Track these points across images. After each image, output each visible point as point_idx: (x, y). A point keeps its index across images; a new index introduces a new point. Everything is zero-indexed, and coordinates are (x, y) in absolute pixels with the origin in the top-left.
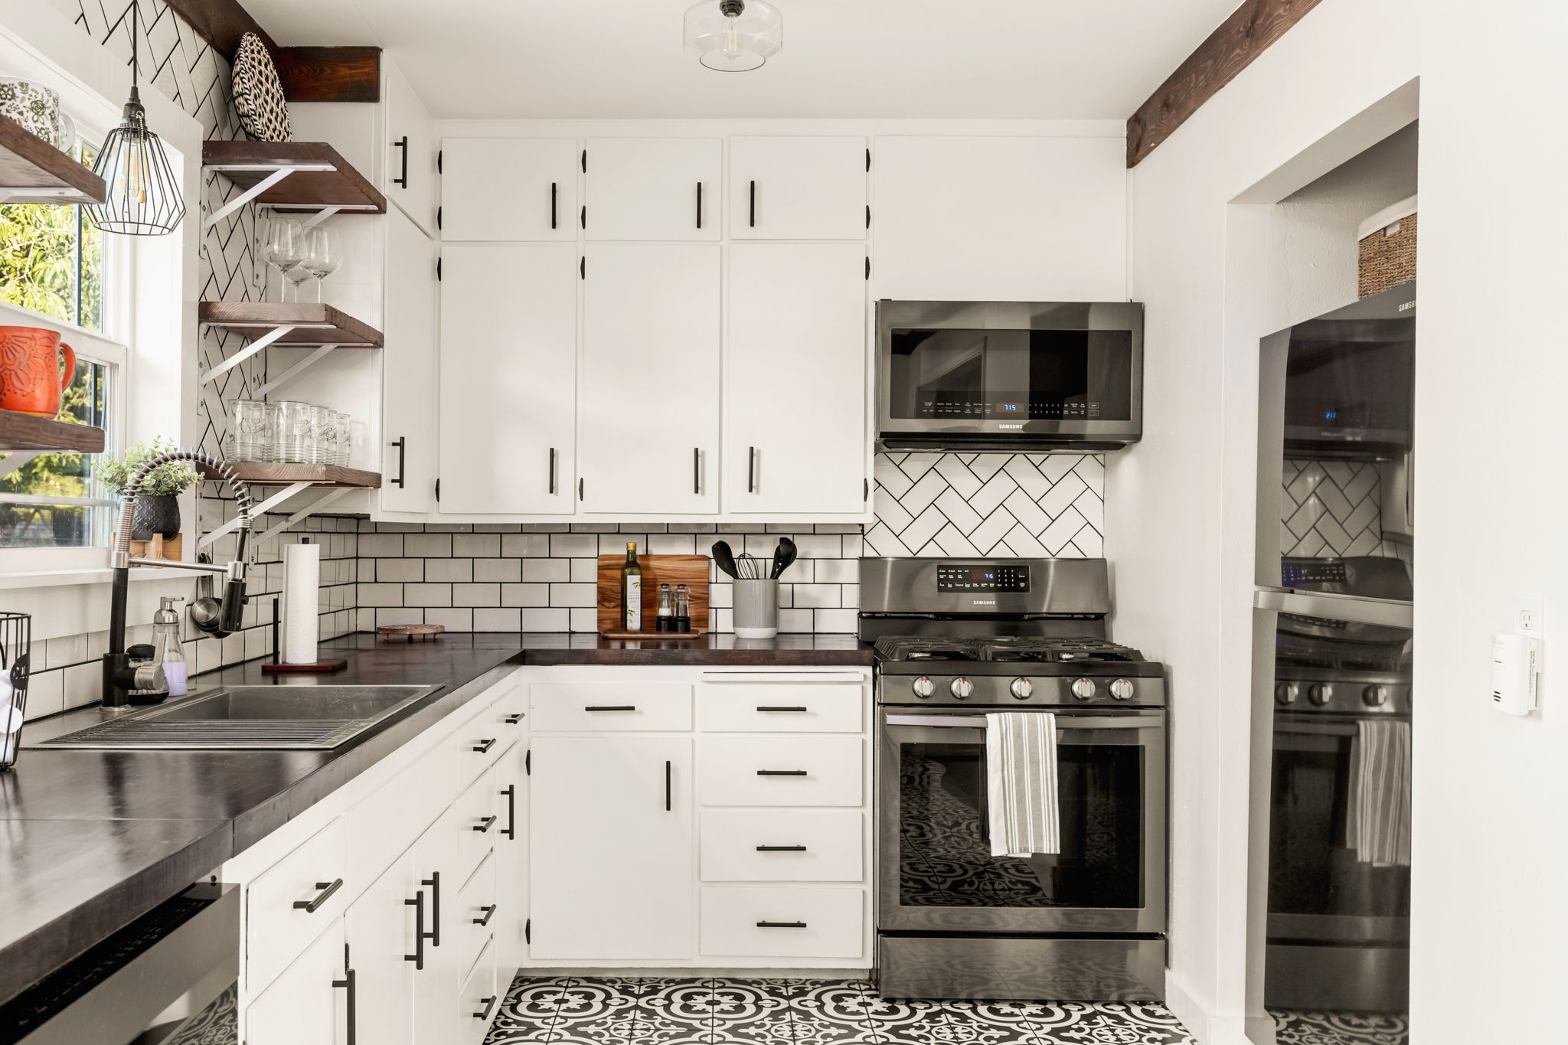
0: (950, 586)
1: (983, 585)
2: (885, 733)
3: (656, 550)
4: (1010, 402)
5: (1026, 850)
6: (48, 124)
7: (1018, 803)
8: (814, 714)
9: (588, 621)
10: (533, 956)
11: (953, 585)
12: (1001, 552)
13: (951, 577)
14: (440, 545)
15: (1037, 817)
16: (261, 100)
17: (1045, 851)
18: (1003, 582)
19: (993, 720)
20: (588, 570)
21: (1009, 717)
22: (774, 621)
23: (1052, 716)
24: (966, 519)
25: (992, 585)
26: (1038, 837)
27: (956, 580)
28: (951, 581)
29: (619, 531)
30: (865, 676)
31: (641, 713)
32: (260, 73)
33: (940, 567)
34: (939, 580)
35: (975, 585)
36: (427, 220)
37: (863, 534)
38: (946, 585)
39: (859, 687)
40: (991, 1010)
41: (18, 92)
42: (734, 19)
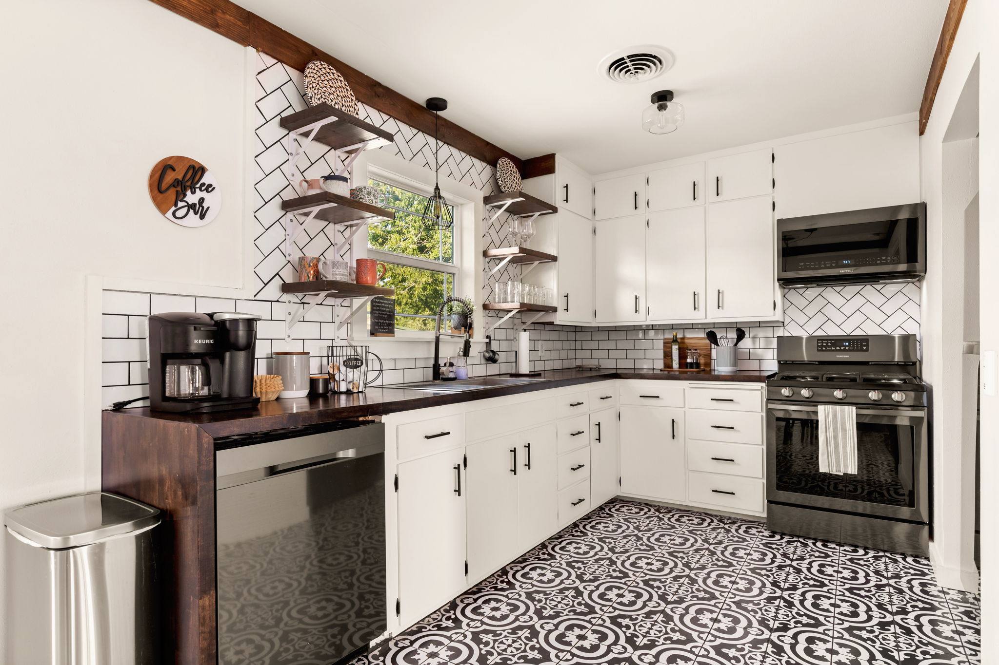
0: (824, 349)
1: (842, 348)
2: (769, 412)
3: (688, 335)
4: (846, 260)
5: (839, 471)
6: (372, 198)
7: (835, 448)
8: (738, 403)
9: (660, 364)
10: (622, 491)
11: (826, 348)
12: (859, 332)
13: (824, 344)
14: (604, 336)
15: (845, 456)
16: (512, 180)
17: (849, 472)
18: (853, 347)
19: (821, 409)
20: (660, 344)
21: (830, 407)
22: (735, 364)
23: (854, 408)
24: (838, 318)
25: (847, 348)
26: (846, 466)
27: (827, 345)
28: (824, 346)
29: (672, 327)
30: (762, 387)
31: (662, 399)
32: (511, 171)
33: (818, 340)
34: (818, 346)
35: (838, 348)
36: (589, 214)
37: (784, 326)
38: (822, 348)
39: (760, 392)
40: (824, 545)
41: (363, 190)
42: (664, 112)
